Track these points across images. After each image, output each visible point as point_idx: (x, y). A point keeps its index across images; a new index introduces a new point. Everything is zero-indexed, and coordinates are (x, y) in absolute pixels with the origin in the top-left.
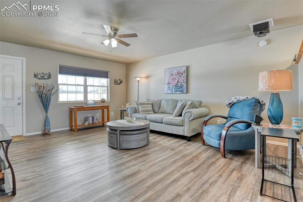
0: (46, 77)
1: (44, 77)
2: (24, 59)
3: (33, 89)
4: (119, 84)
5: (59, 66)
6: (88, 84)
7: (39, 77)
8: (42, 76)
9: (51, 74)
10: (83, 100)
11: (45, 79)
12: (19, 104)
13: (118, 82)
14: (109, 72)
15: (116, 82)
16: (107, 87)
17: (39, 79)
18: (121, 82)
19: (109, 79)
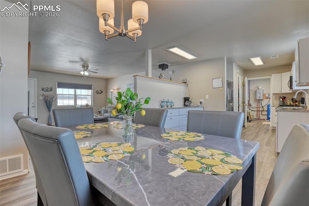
0: (49, 90)
1: (48, 90)
2: (36, 79)
3: (41, 98)
4: (100, 93)
5: (58, 83)
6: (77, 94)
7: (45, 90)
8: (47, 90)
9: (52, 88)
10: (74, 105)
11: (48, 91)
12: (33, 107)
13: (99, 92)
14: (92, 85)
15: (98, 92)
16: (91, 96)
17: (45, 91)
18: (102, 92)
19: (92, 90)
